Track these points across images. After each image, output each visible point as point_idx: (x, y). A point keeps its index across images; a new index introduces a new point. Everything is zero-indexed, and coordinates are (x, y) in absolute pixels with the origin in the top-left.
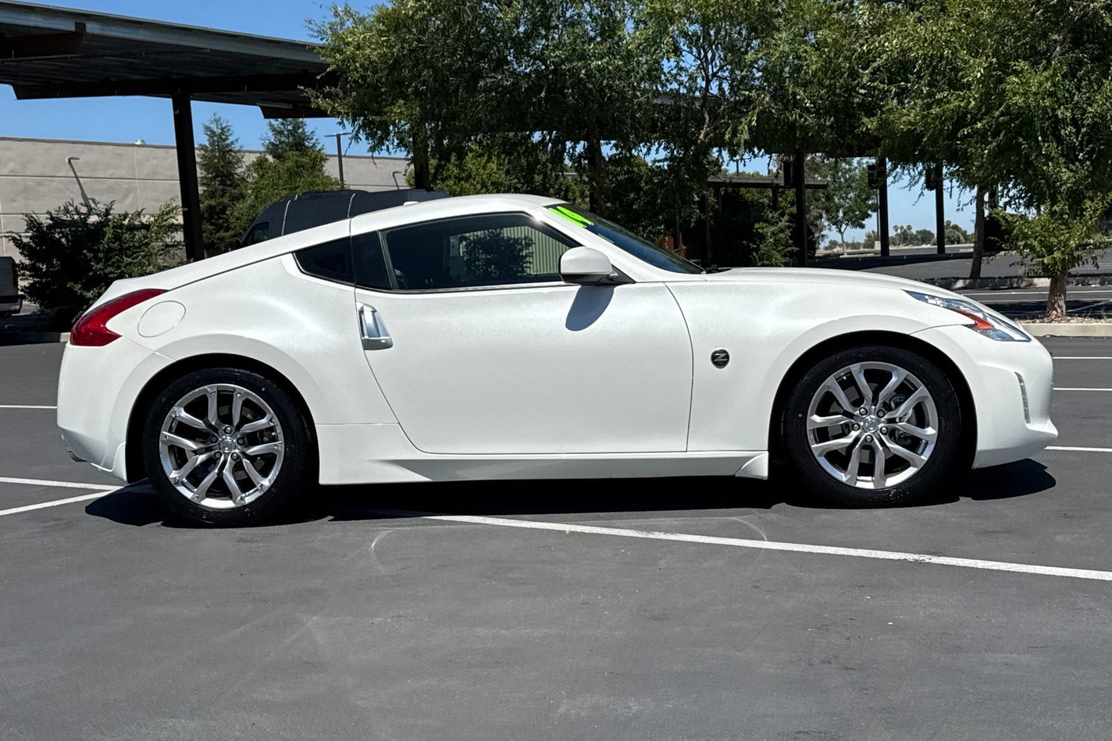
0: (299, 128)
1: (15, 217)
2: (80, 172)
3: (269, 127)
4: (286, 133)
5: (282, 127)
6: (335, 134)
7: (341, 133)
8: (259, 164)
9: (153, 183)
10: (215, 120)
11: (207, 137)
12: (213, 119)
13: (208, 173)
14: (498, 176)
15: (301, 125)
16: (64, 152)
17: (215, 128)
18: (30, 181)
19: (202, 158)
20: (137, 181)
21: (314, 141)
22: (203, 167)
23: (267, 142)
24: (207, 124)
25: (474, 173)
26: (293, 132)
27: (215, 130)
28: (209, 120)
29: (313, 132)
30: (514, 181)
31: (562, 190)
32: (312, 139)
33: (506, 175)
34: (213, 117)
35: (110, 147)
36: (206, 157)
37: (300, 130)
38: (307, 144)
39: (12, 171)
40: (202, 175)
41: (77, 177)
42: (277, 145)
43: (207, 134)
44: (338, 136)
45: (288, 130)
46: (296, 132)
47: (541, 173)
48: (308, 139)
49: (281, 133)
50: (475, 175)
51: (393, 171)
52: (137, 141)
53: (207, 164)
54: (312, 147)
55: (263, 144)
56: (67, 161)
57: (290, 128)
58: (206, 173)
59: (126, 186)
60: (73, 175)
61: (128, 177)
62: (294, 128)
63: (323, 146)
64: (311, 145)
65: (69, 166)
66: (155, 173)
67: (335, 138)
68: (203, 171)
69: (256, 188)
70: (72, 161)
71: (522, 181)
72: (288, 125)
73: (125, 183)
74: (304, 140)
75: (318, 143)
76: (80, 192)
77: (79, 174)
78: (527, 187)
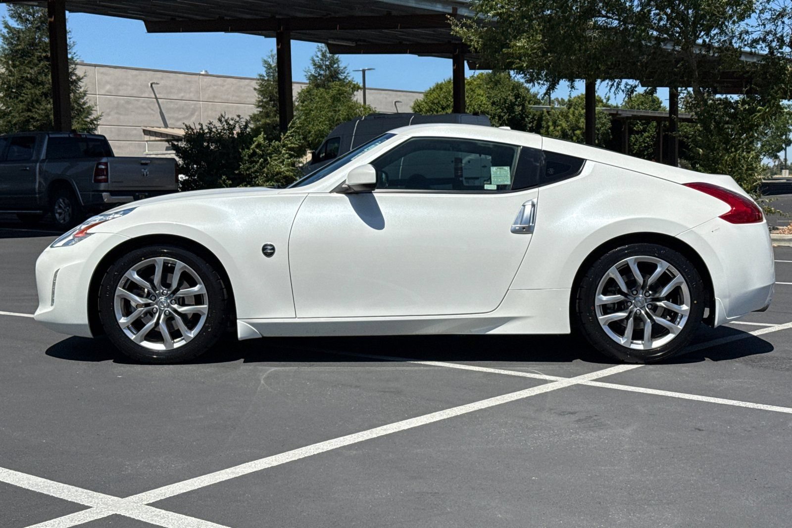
0: (335, 64)
1: (108, 128)
2: (159, 93)
3: (311, 62)
4: (324, 67)
5: (321, 62)
6: (361, 69)
7: (366, 68)
8: (308, 92)
9: (212, 104)
10: (272, 56)
11: (265, 69)
12: (270, 55)
13: (264, 98)
14: (486, 106)
15: (336, 61)
16: (148, 78)
17: (272, 62)
18: (122, 100)
19: (260, 86)
20: (201, 102)
21: (345, 75)
22: (261, 93)
23: (309, 74)
24: (265, 59)
25: (468, 104)
26: (330, 66)
27: (271, 63)
28: (267, 56)
29: (346, 68)
30: (499, 111)
31: (535, 120)
32: (344, 73)
33: (492, 106)
34: (270, 53)
35: (181, 75)
36: (263, 85)
37: (336, 66)
38: (340, 76)
39: (108, 92)
40: (260, 99)
41: (156, 98)
42: (316, 77)
43: (265, 67)
44: (364, 71)
45: (326, 65)
46: (333, 67)
47: (521, 105)
48: (342, 73)
49: (320, 67)
50: (469, 105)
51: (395, 101)
52: (202, 71)
53: (263, 91)
54: (344, 79)
55: (306, 75)
56: (150, 85)
57: (327, 63)
58: (262, 98)
59: (193, 106)
60: (154, 96)
61: (194, 100)
62: (330, 63)
63: (353, 78)
64: (343, 77)
65: (151, 89)
66: (215, 97)
67: (361, 72)
68: (260, 96)
69: (306, 110)
70: (153, 85)
71: (505, 111)
72: (326, 61)
73: (192, 104)
74: (338, 73)
75: (349, 76)
76: (159, 110)
77: (158, 96)
78: (509, 116)
